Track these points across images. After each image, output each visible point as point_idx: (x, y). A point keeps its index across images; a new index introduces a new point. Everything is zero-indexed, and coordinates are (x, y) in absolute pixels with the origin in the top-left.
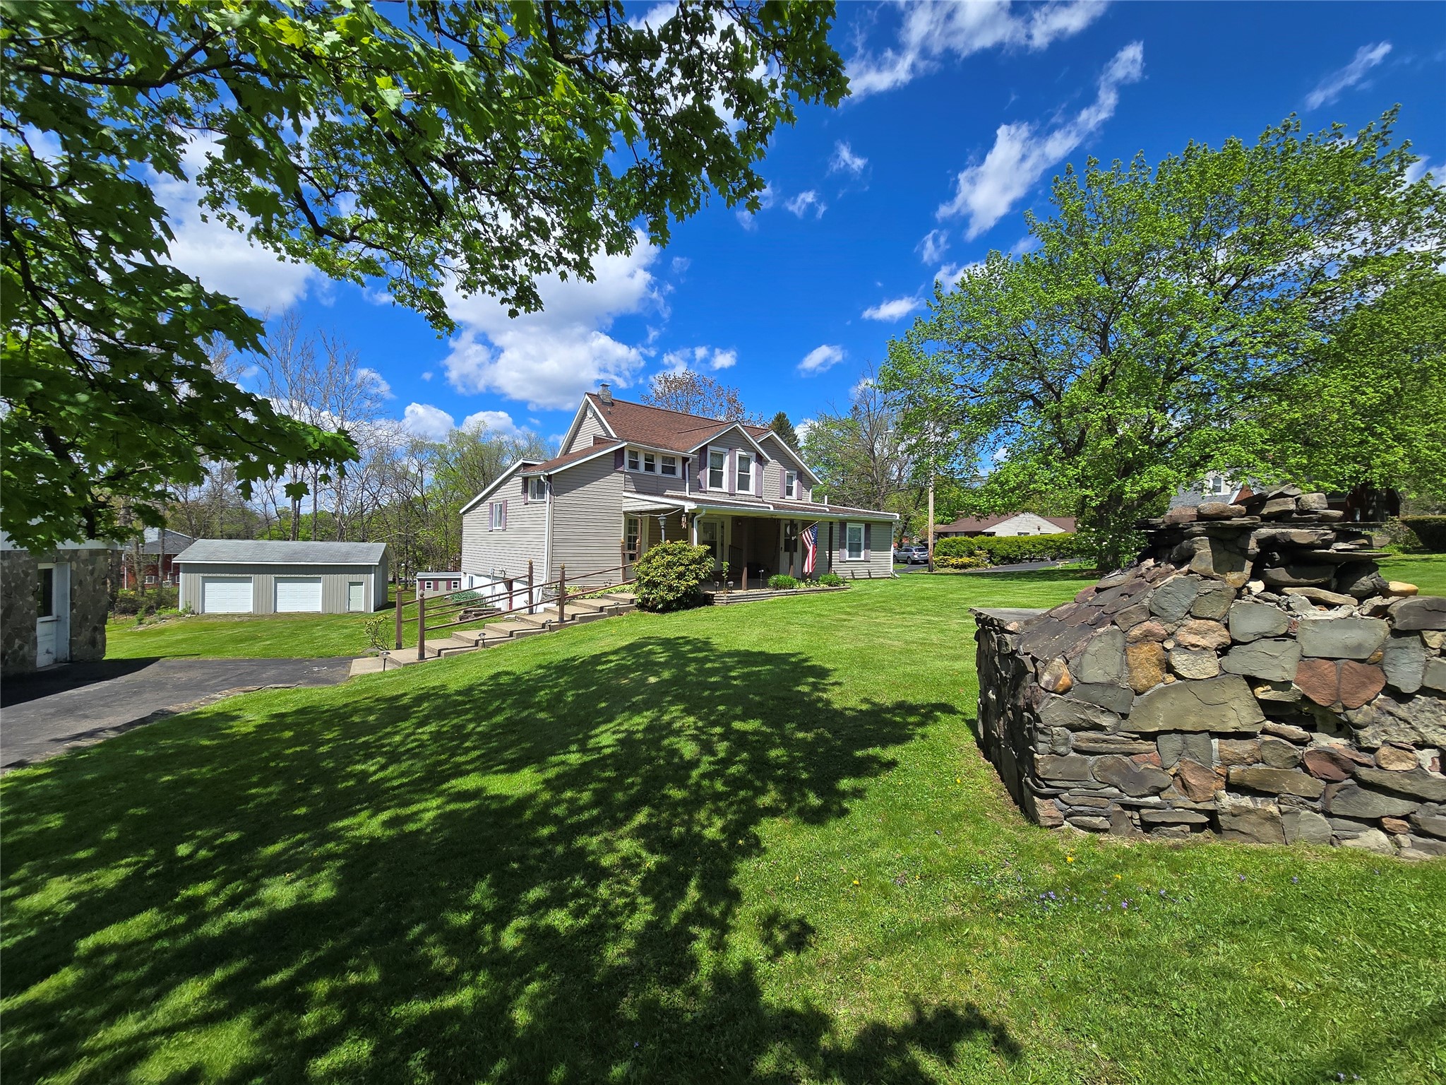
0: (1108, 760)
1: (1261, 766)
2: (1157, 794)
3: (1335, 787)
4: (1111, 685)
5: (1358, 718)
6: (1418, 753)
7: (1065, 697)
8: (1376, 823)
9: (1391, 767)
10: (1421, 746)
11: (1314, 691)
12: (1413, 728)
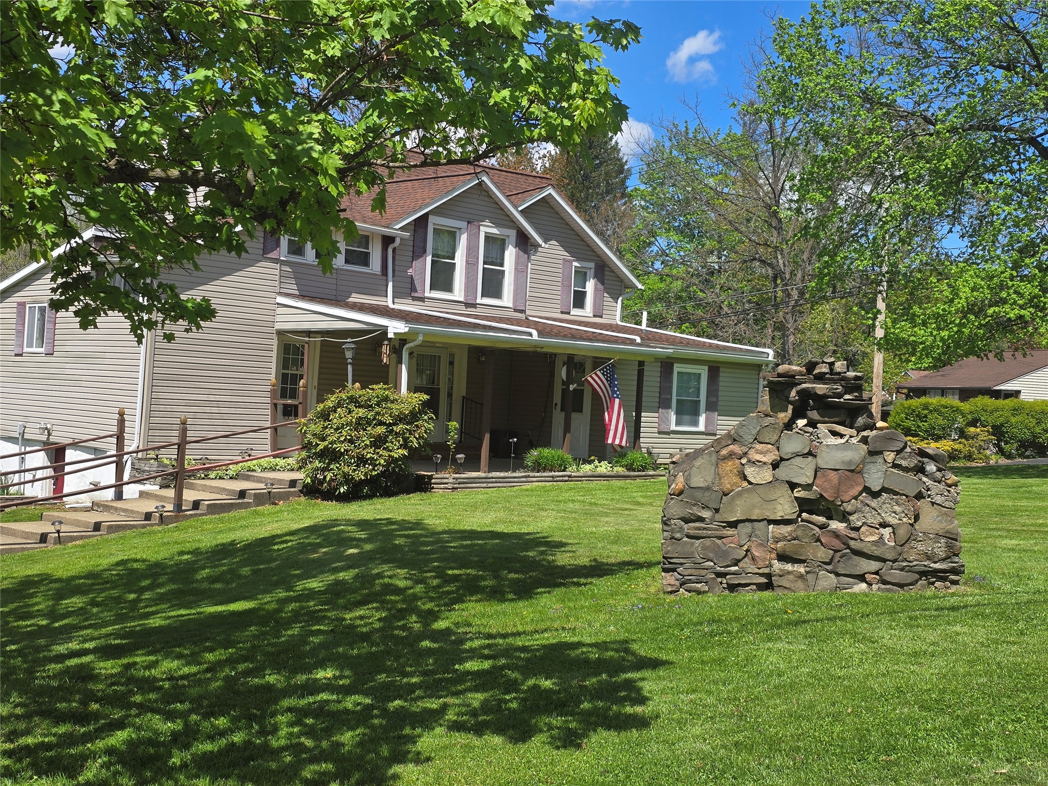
0: (707, 542)
1: (796, 542)
2: (736, 565)
3: (839, 554)
4: (708, 488)
5: (849, 508)
6: (882, 530)
7: (680, 498)
8: (861, 578)
9: (867, 539)
10: (884, 525)
11: (826, 491)
12: (879, 514)
